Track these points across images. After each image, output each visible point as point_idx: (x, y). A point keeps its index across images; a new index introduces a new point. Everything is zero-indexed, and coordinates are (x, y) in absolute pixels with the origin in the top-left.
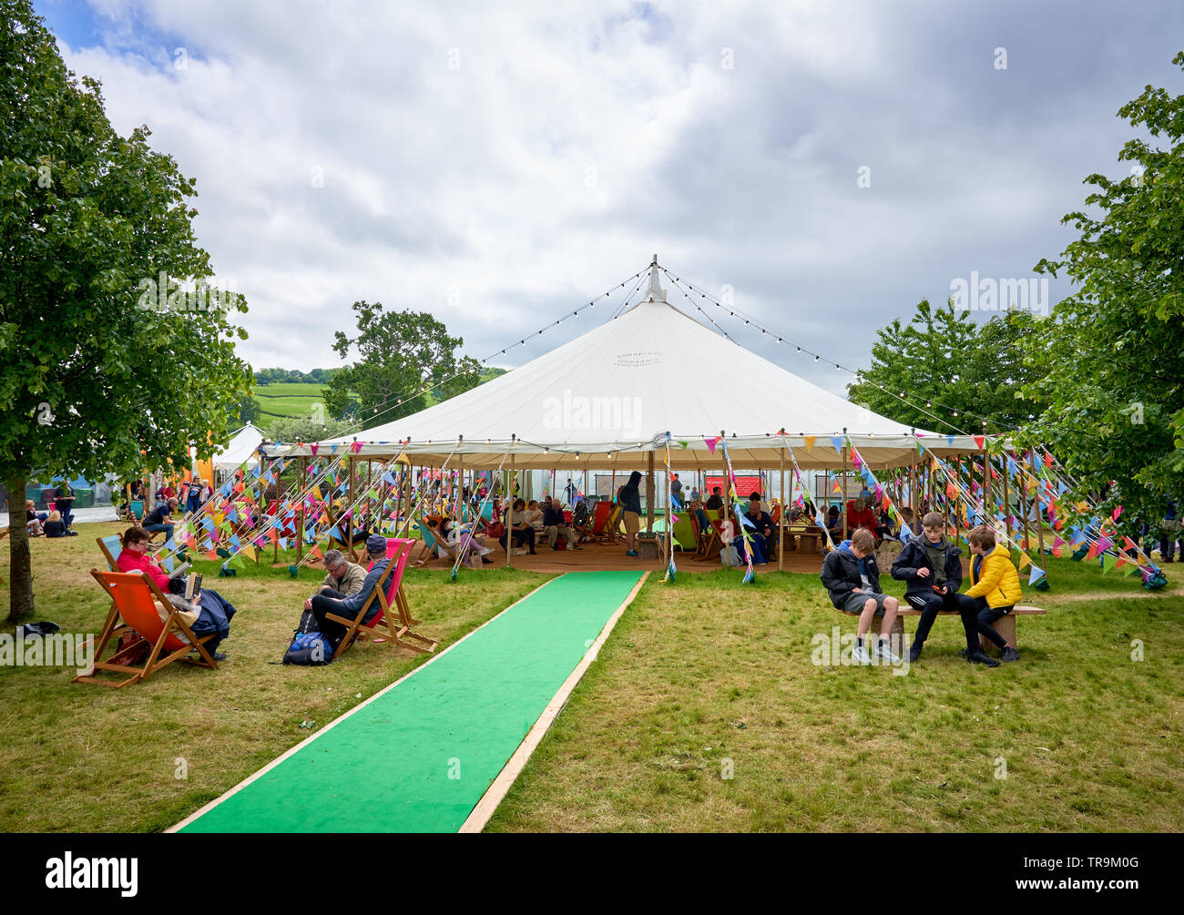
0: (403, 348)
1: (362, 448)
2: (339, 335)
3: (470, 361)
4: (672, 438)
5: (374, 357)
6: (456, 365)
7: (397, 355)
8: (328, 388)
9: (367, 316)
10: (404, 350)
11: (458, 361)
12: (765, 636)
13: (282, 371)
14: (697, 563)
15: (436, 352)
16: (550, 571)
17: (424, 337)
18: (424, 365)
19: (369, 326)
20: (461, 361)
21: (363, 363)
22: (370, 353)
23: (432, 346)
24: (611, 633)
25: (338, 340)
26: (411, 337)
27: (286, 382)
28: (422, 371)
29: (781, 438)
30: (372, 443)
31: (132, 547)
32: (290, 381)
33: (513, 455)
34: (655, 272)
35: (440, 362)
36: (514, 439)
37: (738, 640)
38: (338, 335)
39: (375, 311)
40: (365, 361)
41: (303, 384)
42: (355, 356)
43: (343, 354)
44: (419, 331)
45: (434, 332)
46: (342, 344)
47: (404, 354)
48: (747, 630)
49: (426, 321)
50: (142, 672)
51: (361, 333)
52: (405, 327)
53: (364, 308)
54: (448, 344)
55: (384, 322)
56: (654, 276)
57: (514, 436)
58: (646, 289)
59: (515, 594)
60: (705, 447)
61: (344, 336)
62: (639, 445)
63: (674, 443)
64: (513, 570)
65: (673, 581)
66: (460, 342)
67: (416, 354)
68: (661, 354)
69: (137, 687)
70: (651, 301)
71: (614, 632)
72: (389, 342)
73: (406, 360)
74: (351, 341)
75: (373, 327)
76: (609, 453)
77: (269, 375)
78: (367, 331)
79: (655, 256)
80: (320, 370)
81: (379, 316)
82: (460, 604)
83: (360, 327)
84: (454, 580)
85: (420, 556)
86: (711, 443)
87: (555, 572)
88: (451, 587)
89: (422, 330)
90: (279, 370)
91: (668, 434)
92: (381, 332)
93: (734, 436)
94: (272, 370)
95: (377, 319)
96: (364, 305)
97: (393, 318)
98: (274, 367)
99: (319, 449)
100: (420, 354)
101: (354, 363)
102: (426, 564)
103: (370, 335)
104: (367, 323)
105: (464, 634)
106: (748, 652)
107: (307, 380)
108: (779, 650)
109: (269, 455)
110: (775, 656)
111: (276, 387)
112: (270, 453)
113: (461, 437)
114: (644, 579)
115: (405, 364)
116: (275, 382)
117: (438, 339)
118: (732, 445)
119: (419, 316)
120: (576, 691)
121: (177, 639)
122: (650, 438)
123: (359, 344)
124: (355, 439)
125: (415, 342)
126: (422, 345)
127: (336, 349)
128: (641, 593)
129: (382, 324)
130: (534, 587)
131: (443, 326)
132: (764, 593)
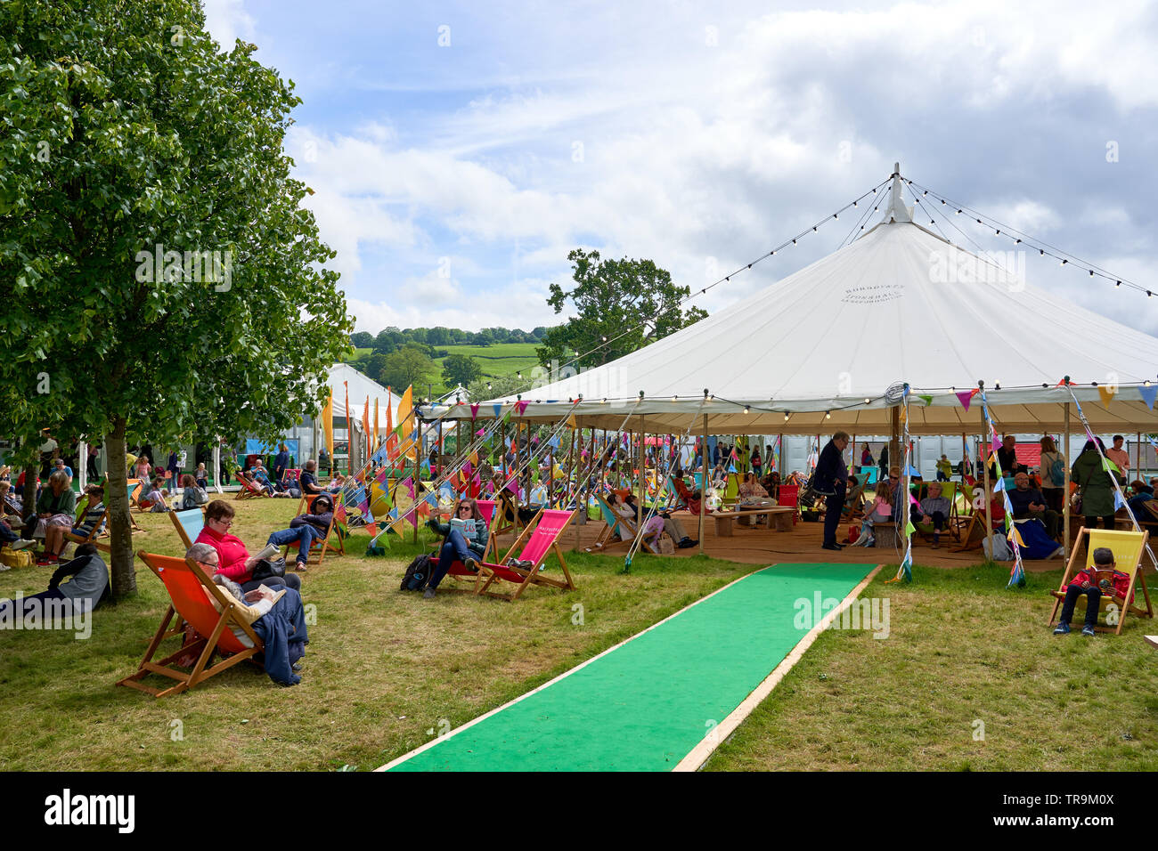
0: (623, 299)
1: (528, 408)
2: (555, 288)
3: (698, 312)
4: (912, 391)
5: (590, 312)
6: (682, 317)
7: (615, 308)
8: (541, 346)
9: (583, 266)
10: (624, 303)
11: (684, 312)
12: (1030, 670)
13: (503, 330)
14: (950, 555)
15: (660, 303)
16: (753, 561)
17: (646, 286)
18: (647, 318)
19: (586, 277)
20: (688, 313)
21: (579, 317)
22: (587, 307)
23: (656, 296)
25: (553, 293)
26: (631, 287)
27: (507, 342)
28: (644, 326)
29: (1064, 389)
30: (538, 402)
31: (213, 525)
32: (511, 341)
33: (706, 415)
34: (897, 185)
35: (666, 314)
36: (706, 396)
37: (987, 676)
38: (553, 288)
39: (591, 260)
40: (582, 315)
41: (525, 344)
42: (571, 311)
43: (558, 309)
44: (641, 280)
45: (657, 281)
46: (557, 298)
47: (624, 307)
48: (1004, 660)
49: (648, 268)
50: (188, 678)
51: (577, 285)
52: (624, 276)
53: (580, 257)
54: (673, 294)
55: (601, 272)
56: (895, 190)
57: (706, 391)
58: (886, 208)
59: (694, 592)
60: (957, 402)
61: (559, 288)
62: (867, 401)
63: (914, 398)
64: (707, 558)
65: (907, 581)
66: (687, 290)
67: (638, 306)
68: (902, 287)
69: (179, 698)
70: (893, 221)
71: (807, 654)
72: (607, 294)
73: (625, 312)
74: (567, 294)
75: (589, 278)
76: (828, 412)
77: (491, 336)
78: (584, 283)
79: (897, 165)
80: (543, 328)
81: (597, 265)
82: (621, 602)
83: (576, 277)
84: (626, 571)
85: (600, 538)
86: (965, 398)
87: (761, 561)
88: (623, 579)
89: (644, 279)
90: (500, 329)
91: (906, 386)
92: (598, 283)
93: (998, 387)
94: (493, 330)
95: (593, 269)
96: (580, 254)
97: (611, 265)
98: (495, 327)
99: (480, 410)
100: (642, 306)
101: (570, 319)
102: (604, 549)
103: (586, 287)
104: (583, 274)
106: (997, 697)
107: (528, 339)
108: (1049, 697)
109: (425, 417)
110: (1040, 705)
111: (498, 348)
112: (427, 415)
113: (642, 393)
114: (871, 576)
115: (625, 317)
116: (497, 343)
117: (661, 288)
118: (994, 400)
119: (639, 263)
121: (238, 640)
122: (882, 391)
123: (574, 297)
124: (519, 397)
125: (636, 292)
126: (644, 295)
127: (550, 303)
129: (599, 274)
130: (722, 584)
131: (668, 274)
132: (1038, 602)
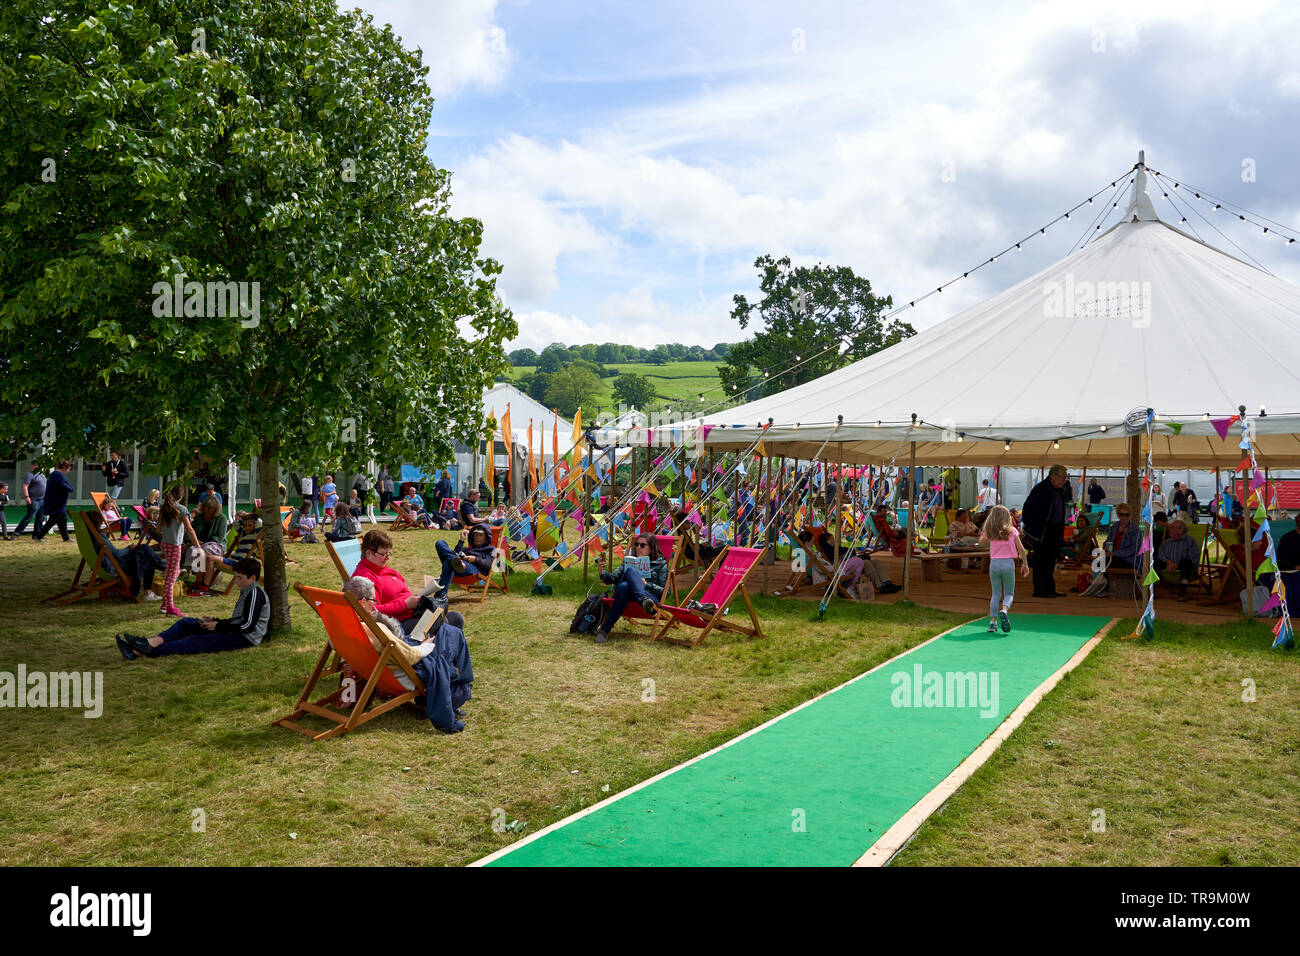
0: (816, 312)
1: (711, 434)
2: (739, 299)
3: (902, 326)
4: (1157, 418)
5: (779, 326)
6: (883, 332)
7: (807, 321)
9: (772, 274)
10: (818, 315)
11: (886, 326)
13: (680, 347)
14: (1200, 609)
15: (858, 317)
17: (843, 297)
18: (843, 333)
19: (774, 287)
20: (891, 327)
21: (766, 333)
22: (775, 320)
23: (854, 308)
24: (1026, 719)
25: (737, 305)
26: (825, 296)
27: (684, 360)
28: (841, 341)
30: (723, 426)
31: (371, 557)
32: (690, 359)
33: (913, 443)
34: (1141, 177)
35: (863, 329)
36: (914, 421)
37: (1247, 751)
38: (737, 299)
39: (781, 268)
40: (769, 330)
41: (705, 363)
42: (758, 324)
43: (744, 322)
44: (836, 290)
45: (855, 290)
46: (742, 310)
47: (818, 321)
48: (1268, 734)
49: (845, 276)
50: (347, 721)
51: (764, 296)
52: (818, 284)
53: (767, 264)
54: (872, 305)
55: (792, 281)
56: (1139, 183)
57: (914, 416)
58: (1128, 205)
59: (898, 643)
60: (1212, 430)
61: (744, 300)
62: (1103, 428)
63: (1159, 426)
64: (912, 605)
65: (1148, 637)
66: (889, 301)
67: (833, 320)
69: (338, 741)
70: (1135, 219)
71: (1030, 718)
73: (819, 326)
74: (753, 306)
75: (778, 288)
76: (1055, 441)
77: (666, 353)
78: (772, 293)
79: (1142, 154)
80: (724, 345)
81: (787, 274)
82: (815, 652)
83: (763, 288)
84: (821, 617)
85: (790, 580)
86: (1222, 426)
88: (818, 627)
89: (840, 289)
91: (1150, 412)
92: (788, 293)
93: (1263, 414)
94: (669, 346)
95: (783, 277)
96: (768, 261)
97: (802, 273)
98: (671, 343)
100: (837, 320)
101: (756, 334)
103: (775, 298)
104: (771, 283)
105: (800, 702)
106: (1261, 776)
107: (709, 357)
109: (597, 443)
111: (674, 366)
113: (840, 418)
114: (1105, 631)
115: (818, 332)
116: (673, 361)
117: (859, 299)
119: (837, 271)
120: (933, 820)
121: (398, 682)
122: (1121, 417)
123: (762, 309)
124: (702, 421)
125: (831, 304)
126: (841, 308)
127: (734, 315)
128: (1094, 653)
129: (789, 283)
130: (931, 635)
131: (867, 282)
